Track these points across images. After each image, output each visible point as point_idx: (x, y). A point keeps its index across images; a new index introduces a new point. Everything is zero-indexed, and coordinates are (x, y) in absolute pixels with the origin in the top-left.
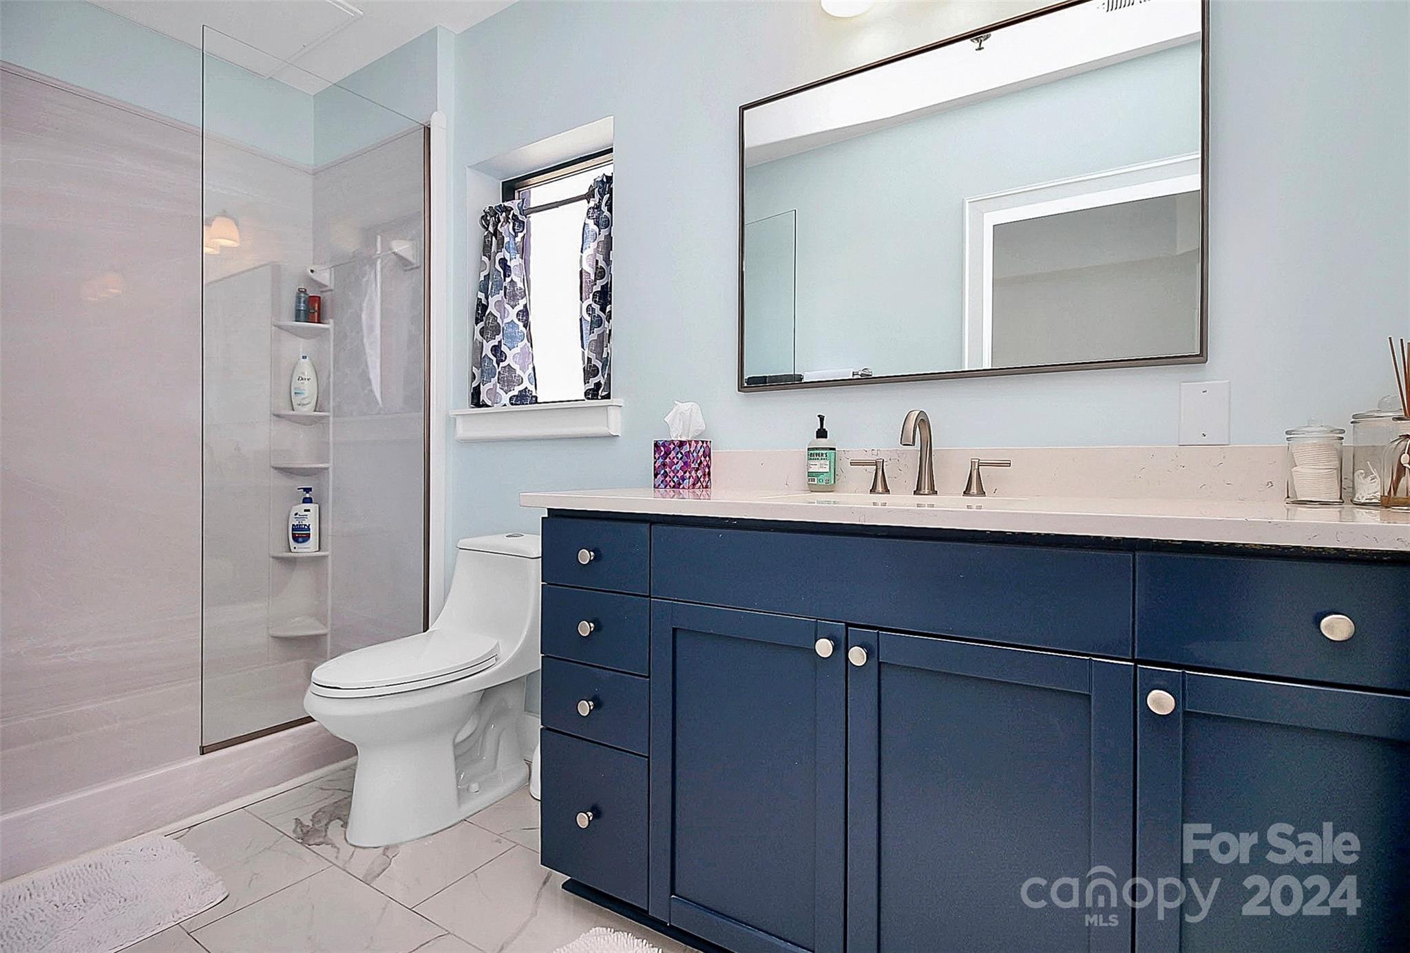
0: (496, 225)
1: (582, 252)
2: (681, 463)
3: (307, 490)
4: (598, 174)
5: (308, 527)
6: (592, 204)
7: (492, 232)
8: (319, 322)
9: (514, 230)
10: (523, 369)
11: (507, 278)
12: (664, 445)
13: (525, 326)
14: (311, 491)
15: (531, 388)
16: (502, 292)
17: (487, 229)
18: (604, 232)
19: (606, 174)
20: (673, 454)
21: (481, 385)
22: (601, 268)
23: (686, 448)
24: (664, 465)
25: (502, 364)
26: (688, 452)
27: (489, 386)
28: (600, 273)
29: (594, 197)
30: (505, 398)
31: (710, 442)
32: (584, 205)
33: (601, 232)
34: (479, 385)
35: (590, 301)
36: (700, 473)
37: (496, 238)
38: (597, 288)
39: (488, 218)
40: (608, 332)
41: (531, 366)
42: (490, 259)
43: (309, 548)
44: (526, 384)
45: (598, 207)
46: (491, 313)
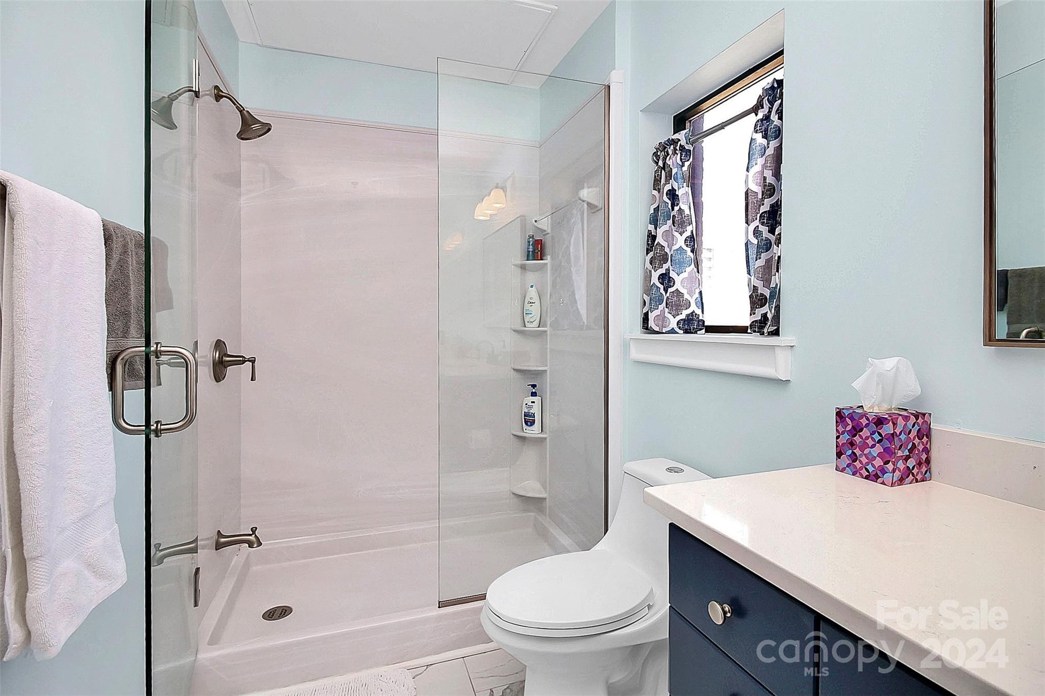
0: (665, 159)
1: (748, 170)
2: (878, 449)
3: (534, 386)
4: (767, 82)
5: (534, 414)
6: (760, 115)
7: (662, 166)
8: (542, 259)
9: (681, 159)
10: (691, 293)
11: (675, 207)
12: (852, 419)
13: (692, 251)
14: (536, 387)
15: (699, 312)
16: (670, 222)
17: (657, 163)
18: (774, 144)
19: (777, 79)
20: (865, 433)
21: (650, 313)
22: (770, 185)
23: (888, 429)
24: (852, 444)
25: (670, 290)
26: (892, 434)
27: (656, 312)
28: (770, 190)
29: (763, 108)
30: (673, 322)
31: (930, 414)
32: (752, 119)
33: (770, 145)
34: (648, 312)
35: (757, 223)
36: (911, 463)
37: (665, 171)
38: (765, 208)
39: (659, 154)
40: (776, 258)
41: (697, 291)
42: (659, 192)
43: (534, 431)
44: (693, 308)
45: (767, 118)
46: (658, 244)
